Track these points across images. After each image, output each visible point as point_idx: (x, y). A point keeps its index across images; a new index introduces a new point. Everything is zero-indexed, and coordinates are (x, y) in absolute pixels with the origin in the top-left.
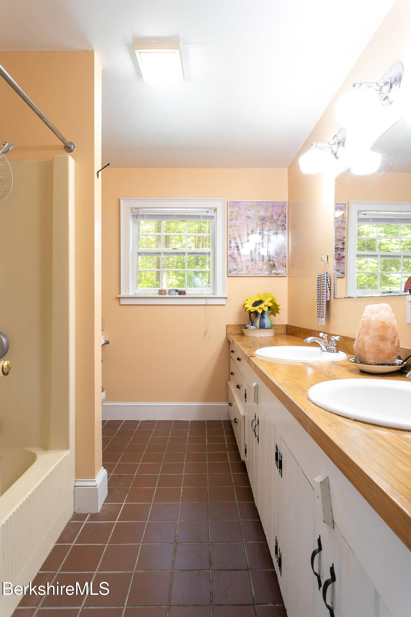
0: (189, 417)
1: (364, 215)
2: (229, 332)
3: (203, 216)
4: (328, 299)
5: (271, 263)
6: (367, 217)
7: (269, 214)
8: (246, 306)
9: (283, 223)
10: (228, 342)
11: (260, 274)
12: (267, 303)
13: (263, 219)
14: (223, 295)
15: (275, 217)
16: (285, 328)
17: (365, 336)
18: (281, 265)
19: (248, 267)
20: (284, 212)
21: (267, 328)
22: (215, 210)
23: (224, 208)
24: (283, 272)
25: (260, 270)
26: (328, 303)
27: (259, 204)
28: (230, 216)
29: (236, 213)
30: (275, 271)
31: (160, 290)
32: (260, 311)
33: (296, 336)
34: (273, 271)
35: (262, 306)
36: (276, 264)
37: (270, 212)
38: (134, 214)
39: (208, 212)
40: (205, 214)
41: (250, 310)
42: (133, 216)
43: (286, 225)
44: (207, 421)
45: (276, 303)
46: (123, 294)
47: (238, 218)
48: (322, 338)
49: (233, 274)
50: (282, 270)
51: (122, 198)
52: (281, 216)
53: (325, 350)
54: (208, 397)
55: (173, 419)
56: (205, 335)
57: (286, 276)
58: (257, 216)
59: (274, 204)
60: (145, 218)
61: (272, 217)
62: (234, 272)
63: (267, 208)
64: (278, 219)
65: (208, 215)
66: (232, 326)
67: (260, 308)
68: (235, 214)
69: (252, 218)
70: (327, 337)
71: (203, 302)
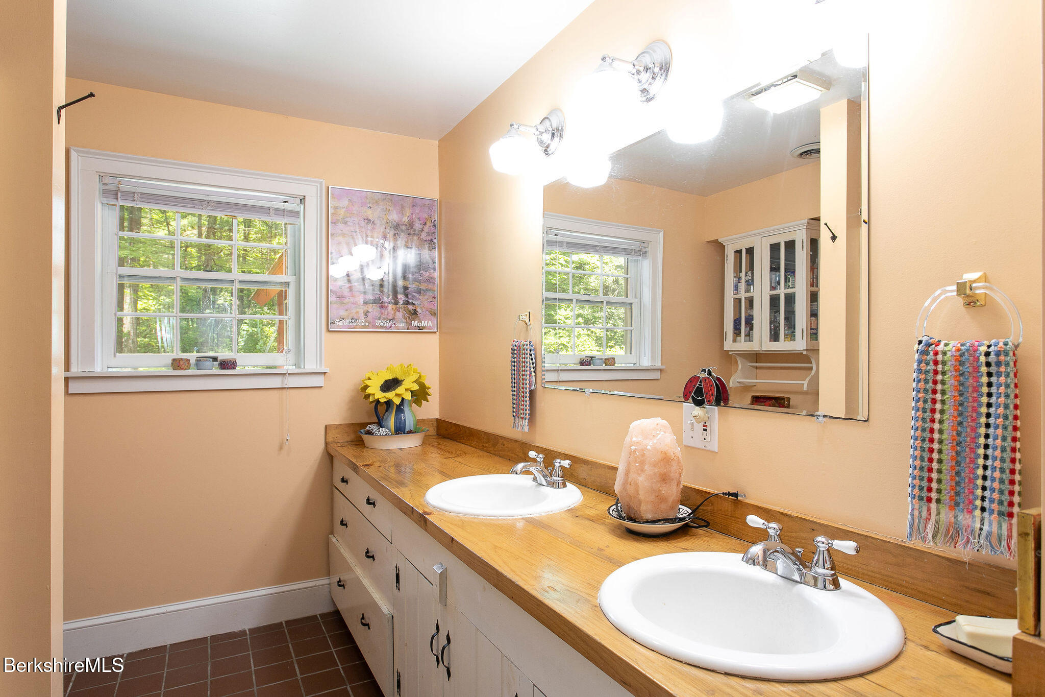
0: (246, 623)
1: (556, 235)
2: (330, 439)
3: (276, 210)
4: (533, 388)
5: (411, 307)
6: (559, 238)
7: (405, 219)
8: (369, 391)
9: (430, 238)
10: (329, 457)
11: (391, 327)
12: (409, 384)
13: (397, 227)
14: (318, 367)
15: (417, 226)
16: (435, 425)
17: (639, 475)
18: (427, 312)
19: (368, 314)
20: (433, 218)
21: (410, 432)
22: (302, 200)
23: (321, 196)
24: (430, 324)
25: (390, 320)
26: (532, 393)
27: (391, 199)
28: (332, 214)
29: (344, 209)
30: (416, 322)
31: (174, 360)
32: (397, 401)
33: (460, 442)
34: (413, 322)
35: (400, 390)
36: (419, 310)
37: (408, 215)
38: (106, 187)
39: (287, 202)
40: (280, 205)
41: (378, 399)
42: (105, 193)
43: (437, 241)
44: (287, 622)
45: (424, 384)
46: (76, 370)
47: (347, 219)
48: (534, 460)
49: (339, 327)
50: (430, 322)
51: (75, 148)
52: (428, 224)
53: (544, 483)
54: (286, 574)
55: (208, 634)
56: (281, 448)
57: (436, 332)
58: (385, 220)
59: (415, 202)
60: (136, 198)
61: (411, 225)
62: (341, 324)
63: (403, 207)
64: (422, 230)
65: (287, 208)
66: (338, 426)
67: (397, 395)
68: (342, 212)
69: (375, 222)
70: (544, 458)
71: (276, 382)
